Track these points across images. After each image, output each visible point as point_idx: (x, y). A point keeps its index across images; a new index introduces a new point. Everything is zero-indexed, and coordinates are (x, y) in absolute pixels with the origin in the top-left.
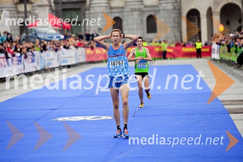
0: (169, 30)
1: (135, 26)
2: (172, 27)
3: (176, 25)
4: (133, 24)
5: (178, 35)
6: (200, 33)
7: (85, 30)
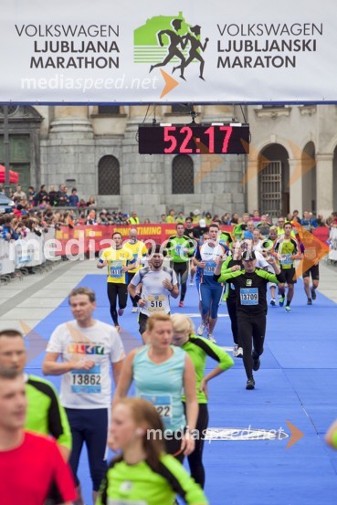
0: (221, 187)
1: (147, 178)
2: (226, 182)
3: (236, 177)
4: (143, 174)
5: (239, 198)
6: (286, 196)
7: (38, 182)
